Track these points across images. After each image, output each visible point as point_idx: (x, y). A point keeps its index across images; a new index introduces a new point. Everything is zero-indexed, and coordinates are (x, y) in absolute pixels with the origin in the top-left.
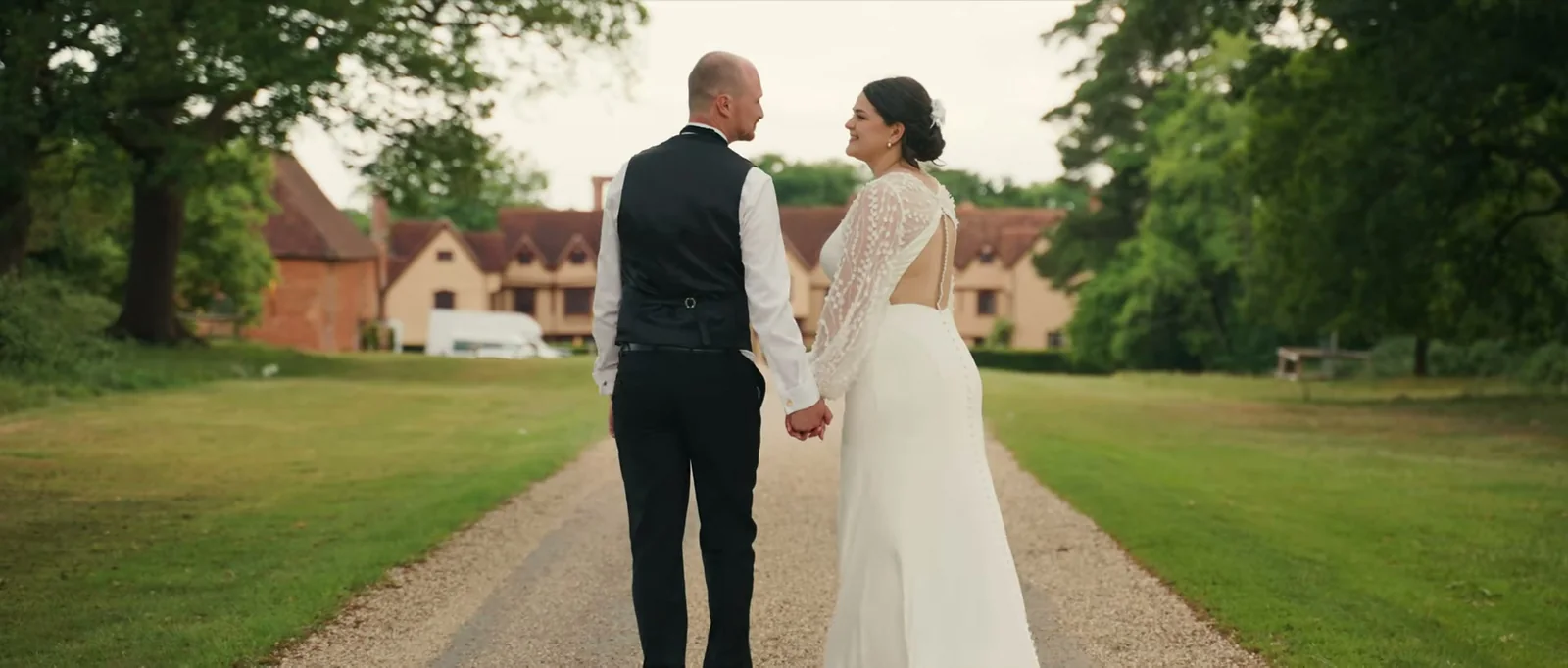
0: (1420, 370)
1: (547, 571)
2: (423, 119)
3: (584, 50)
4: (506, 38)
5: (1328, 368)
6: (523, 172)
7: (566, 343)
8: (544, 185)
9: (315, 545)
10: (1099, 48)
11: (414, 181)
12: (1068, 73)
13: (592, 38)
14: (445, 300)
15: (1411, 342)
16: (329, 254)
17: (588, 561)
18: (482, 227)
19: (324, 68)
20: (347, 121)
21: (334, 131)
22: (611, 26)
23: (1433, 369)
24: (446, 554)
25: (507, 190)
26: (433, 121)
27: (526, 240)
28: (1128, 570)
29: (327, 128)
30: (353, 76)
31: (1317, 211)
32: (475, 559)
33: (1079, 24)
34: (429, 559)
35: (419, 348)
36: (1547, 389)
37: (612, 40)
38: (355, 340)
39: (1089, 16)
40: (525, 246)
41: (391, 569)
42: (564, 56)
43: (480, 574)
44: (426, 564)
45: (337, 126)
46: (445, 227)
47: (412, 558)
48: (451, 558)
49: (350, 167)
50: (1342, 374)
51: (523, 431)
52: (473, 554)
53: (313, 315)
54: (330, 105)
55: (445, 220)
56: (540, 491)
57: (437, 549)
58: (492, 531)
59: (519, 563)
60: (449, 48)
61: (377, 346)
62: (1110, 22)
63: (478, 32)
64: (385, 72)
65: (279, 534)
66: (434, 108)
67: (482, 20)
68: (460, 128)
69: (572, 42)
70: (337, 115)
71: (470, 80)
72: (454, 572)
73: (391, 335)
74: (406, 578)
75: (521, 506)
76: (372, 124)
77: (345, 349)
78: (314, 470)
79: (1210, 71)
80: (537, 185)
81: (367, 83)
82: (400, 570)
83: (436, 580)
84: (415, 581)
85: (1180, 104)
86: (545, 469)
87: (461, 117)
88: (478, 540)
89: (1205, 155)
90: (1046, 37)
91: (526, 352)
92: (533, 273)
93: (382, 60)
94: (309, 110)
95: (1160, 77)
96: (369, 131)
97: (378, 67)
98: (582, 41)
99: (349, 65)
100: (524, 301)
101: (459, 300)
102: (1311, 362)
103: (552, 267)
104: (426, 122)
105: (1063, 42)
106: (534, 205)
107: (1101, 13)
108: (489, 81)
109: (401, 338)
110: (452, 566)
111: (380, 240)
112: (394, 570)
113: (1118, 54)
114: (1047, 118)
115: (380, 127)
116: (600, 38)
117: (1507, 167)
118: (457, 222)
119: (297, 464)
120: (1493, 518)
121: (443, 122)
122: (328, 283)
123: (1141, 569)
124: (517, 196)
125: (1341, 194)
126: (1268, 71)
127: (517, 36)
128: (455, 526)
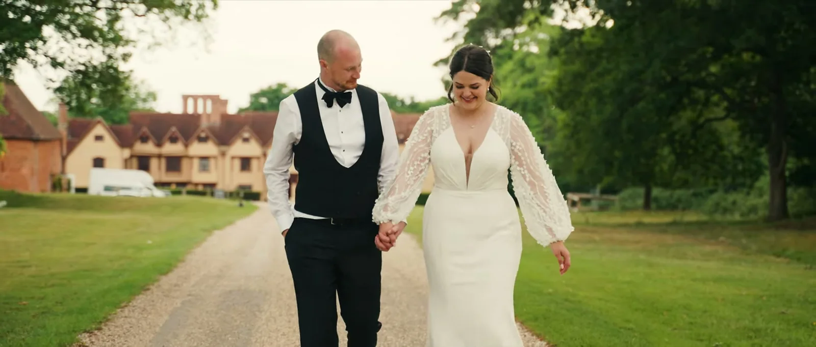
0: (647, 206)
1: (176, 336)
2: (90, 62)
3: (182, 23)
4: (137, 17)
5: (595, 204)
6: (143, 92)
7: (166, 187)
8: (155, 99)
9: (34, 316)
10: (466, 26)
11: (84, 96)
12: (448, 40)
13: (186, 17)
14: (99, 163)
15: (641, 191)
16: (34, 137)
17: (200, 328)
18: (120, 122)
19: (34, 32)
20: (47, 63)
21: (39, 68)
22: (197, 10)
23: (653, 205)
24: (113, 324)
25: (133, 102)
26: (95, 63)
27: (145, 130)
28: (525, 336)
29: (35, 67)
30: (50, 37)
31: (595, 119)
32: (131, 327)
33: (454, 12)
34: (103, 327)
35: (83, 190)
36: (718, 217)
37: (198, 18)
38: (48, 185)
39: (459, 8)
40: (144, 133)
41: (81, 335)
42: (170, 28)
43: (135, 337)
44: (101, 331)
45: (41, 66)
46: (99, 122)
47: (94, 326)
48: (116, 327)
49: (48, 88)
50: (603, 208)
51: (150, 242)
52: (129, 323)
53: (25, 171)
54: (37, 53)
55: (99, 118)
56: (166, 281)
57: (108, 320)
58: (140, 308)
59: (158, 329)
60: (105, 22)
61: (61, 189)
62: (471, 11)
63: (122, 13)
64: (69, 36)
65: (11, 309)
66: (95, 55)
67: (124, 7)
68: (111, 67)
69: (176, 20)
70: (41, 59)
71: (117, 40)
72: (119, 336)
73: (69, 183)
74: (90, 340)
75: (155, 292)
76: (61, 65)
77: (43, 191)
78: (30, 266)
79: (527, 39)
80: (151, 99)
81: (58, 41)
82: (87, 335)
83: (108, 341)
84: (96, 342)
85: (510, 57)
86: (165, 268)
87: (112, 61)
88: (132, 314)
89: (524, 86)
90: (436, 19)
91: (145, 193)
92: (148, 148)
93: (67, 28)
94: (24, 56)
95: (499, 42)
96: (59, 69)
97: (65, 32)
98: (180, 18)
99: (48, 30)
100: (143, 163)
101: (107, 163)
102: (586, 202)
103: (159, 145)
104: (91, 64)
105: (445, 22)
106: (149, 110)
107: (465, 7)
108: (127, 42)
109: (74, 184)
110: (118, 331)
111: (63, 128)
112: (83, 334)
113: (476, 29)
114: (436, 64)
115: (66, 66)
116: (191, 17)
117: (700, 93)
118: (105, 119)
119: (19, 262)
120: (723, 300)
121: (102, 63)
122: (33, 152)
123: (533, 335)
124: (140, 105)
125: (609, 109)
126: (572, 39)
127: (144, 16)
128: (117, 305)
